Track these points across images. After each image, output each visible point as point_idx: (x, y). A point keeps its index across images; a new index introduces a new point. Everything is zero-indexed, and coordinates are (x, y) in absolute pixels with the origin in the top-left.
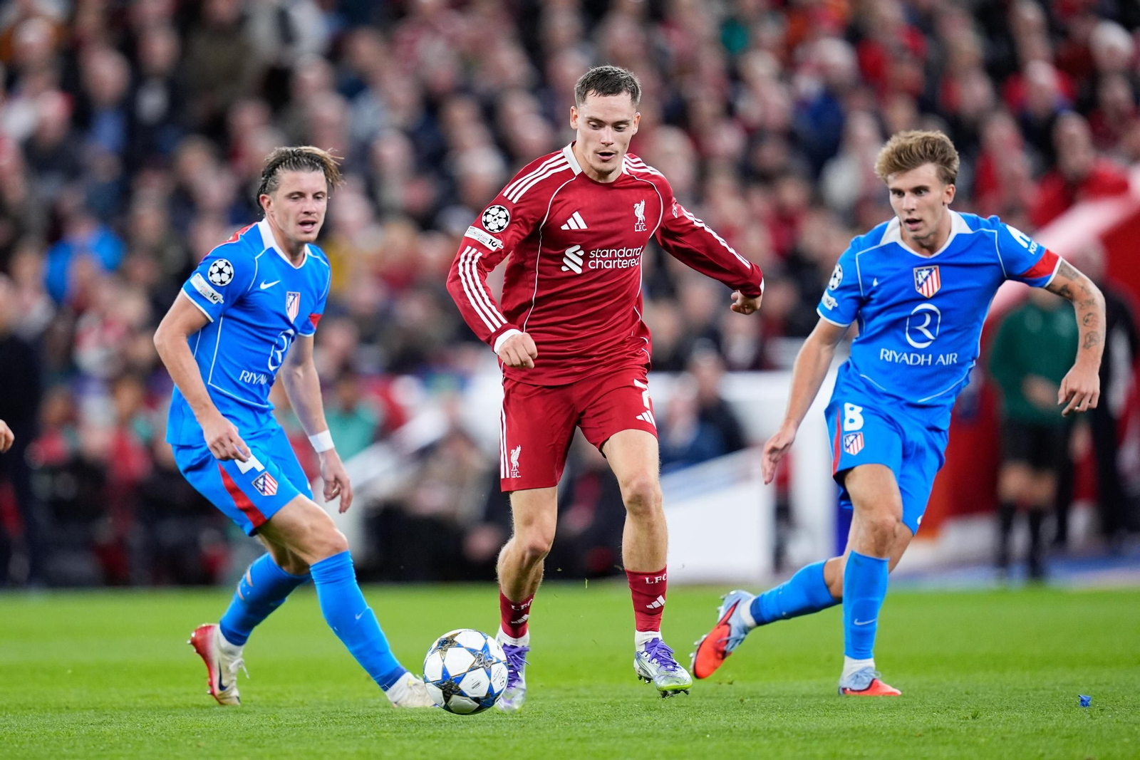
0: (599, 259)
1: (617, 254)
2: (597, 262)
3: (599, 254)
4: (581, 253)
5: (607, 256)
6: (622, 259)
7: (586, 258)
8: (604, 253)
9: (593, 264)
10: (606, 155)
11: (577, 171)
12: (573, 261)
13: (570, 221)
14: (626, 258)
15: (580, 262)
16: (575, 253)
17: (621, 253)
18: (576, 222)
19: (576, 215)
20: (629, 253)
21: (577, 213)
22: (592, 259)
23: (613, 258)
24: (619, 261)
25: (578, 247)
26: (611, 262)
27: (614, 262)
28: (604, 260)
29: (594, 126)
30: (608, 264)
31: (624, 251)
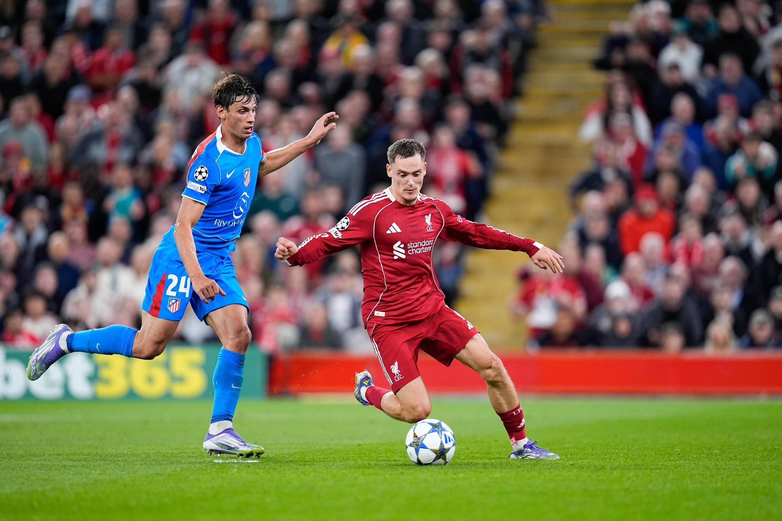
0: (414, 248)
1: (421, 244)
2: (413, 250)
3: (412, 246)
4: (402, 246)
5: (416, 246)
6: (424, 247)
7: (405, 248)
8: (415, 245)
9: (411, 252)
10: (411, 191)
11: (393, 200)
12: (399, 251)
13: (391, 228)
14: (426, 246)
15: (403, 251)
16: (399, 247)
17: (423, 243)
18: (395, 228)
19: (394, 224)
20: (427, 243)
21: (394, 223)
22: (410, 249)
23: (420, 247)
24: (423, 248)
25: (399, 243)
26: (419, 249)
27: (421, 249)
28: (416, 248)
29: (403, 176)
30: (418, 251)
31: (424, 242)
